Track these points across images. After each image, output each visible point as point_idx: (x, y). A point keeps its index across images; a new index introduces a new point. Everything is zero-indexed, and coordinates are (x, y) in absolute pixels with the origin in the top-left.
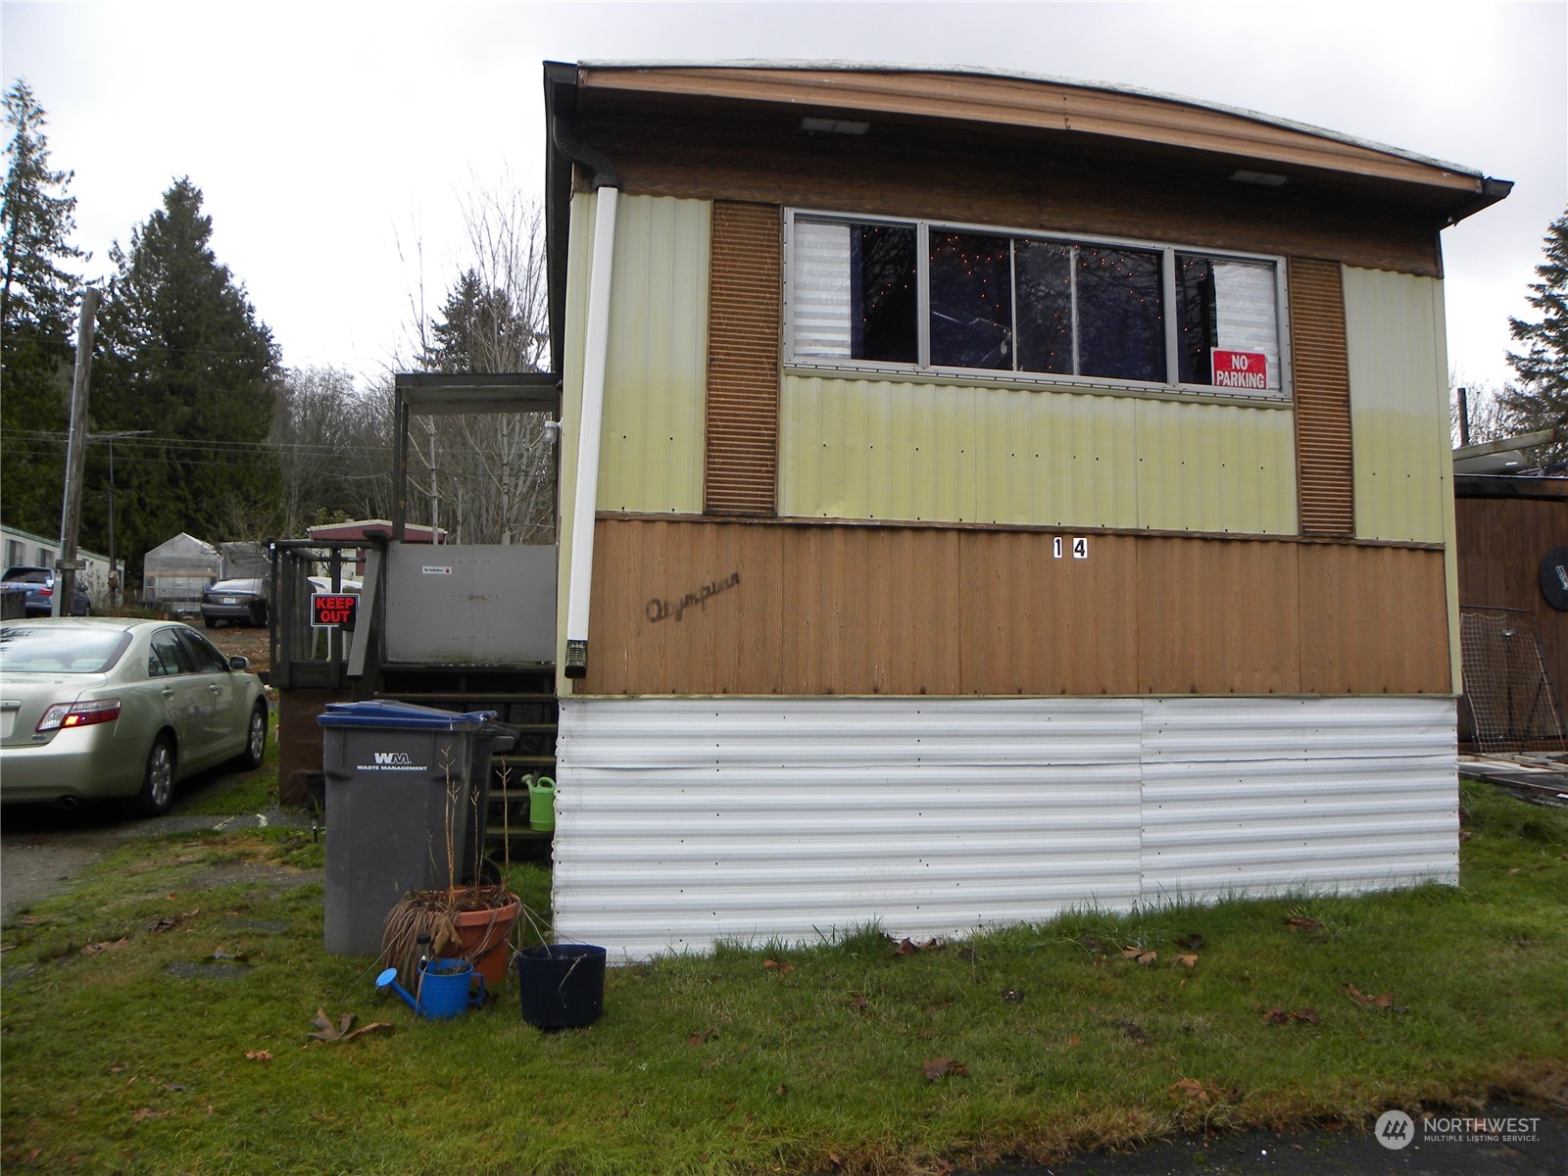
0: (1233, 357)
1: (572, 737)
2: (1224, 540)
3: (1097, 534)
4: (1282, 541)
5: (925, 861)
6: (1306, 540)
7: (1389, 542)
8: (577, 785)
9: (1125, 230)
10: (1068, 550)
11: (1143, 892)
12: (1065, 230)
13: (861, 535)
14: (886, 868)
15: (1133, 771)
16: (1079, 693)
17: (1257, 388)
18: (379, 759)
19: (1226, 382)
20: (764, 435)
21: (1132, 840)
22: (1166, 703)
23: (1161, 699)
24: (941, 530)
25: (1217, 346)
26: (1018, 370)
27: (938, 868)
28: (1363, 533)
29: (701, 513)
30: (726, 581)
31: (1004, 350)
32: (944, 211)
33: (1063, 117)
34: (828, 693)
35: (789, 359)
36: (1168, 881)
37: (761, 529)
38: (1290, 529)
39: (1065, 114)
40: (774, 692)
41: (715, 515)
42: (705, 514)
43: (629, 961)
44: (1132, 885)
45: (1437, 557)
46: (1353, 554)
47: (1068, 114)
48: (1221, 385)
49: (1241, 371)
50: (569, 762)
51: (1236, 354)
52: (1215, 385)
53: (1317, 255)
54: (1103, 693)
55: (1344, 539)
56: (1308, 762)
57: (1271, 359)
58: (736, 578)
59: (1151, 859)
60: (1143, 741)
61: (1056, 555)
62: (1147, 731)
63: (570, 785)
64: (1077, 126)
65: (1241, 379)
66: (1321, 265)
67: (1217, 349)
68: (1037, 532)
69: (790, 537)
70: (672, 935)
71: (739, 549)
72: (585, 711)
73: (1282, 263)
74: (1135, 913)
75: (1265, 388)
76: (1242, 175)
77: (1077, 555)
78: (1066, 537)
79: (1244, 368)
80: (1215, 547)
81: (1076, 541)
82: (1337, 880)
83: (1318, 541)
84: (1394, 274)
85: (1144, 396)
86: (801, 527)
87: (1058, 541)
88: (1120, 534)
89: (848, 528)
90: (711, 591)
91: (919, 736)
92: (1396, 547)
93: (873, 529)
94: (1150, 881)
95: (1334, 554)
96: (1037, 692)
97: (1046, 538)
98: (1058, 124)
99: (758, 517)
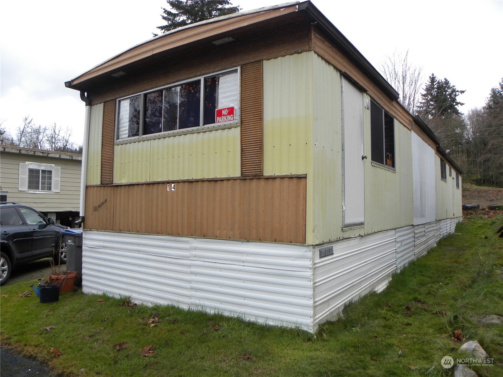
0: (223, 110)
1: (84, 239)
2: (215, 181)
3: (179, 182)
4: (235, 179)
5: (141, 281)
6: (244, 177)
7: (278, 176)
8: (84, 250)
9: (189, 76)
10: (170, 188)
11: (192, 304)
12: (174, 83)
13: (127, 187)
14: (133, 281)
15: (187, 262)
16: (172, 234)
17: (231, 120)
19: (220, 122)
21: (187, 285)
22: (197, 239)
23: (195, 238)
24: (142, 184)
25: (218, 108)
26: (163, 132)
28: (267, 172)
29: (100, 184)
30: (104, 201)
31: (160, 126)
34: (120, 231)
35: (115, 141)
36: (198, 302)
38: (238, 174)
40: (112, 230)
41: (103, 185)
43: (92, 294)
44: (187, 300)
45: (303, 180)
46: (262, 182)
47: (153, 49)
48: (219, 122)
49: (225, 115)
50: (84, 245)
51: (223, 109)
52: (217, 123)
53: (252, 61)
54: (178, 235)
55: (259, 176)
56: (244, 267)
57: (236, 108)
58: (106, 201)
59: (193, 293)
60: (190, 252)
61: (168, 190)
62: (191, 249)
65: (225, 118)
66: (254, 64)
67: (218, 109)
68: (163, 183)
70: (98, 289)
71: (107, 193)
72: (86, 233)
73: (238, 69)
74: (189, 310)
75: (234, 120)
76: (216, 43)
77: (173, 190)
78: (170, 184)
79: (226, 114)
80: (212, 183)
81: (173, 185)
83: (247, 178)
84: (287, 57)
85: (192, 133)
86: (117, 186)
87: (169, 185)
88: (184, 182)
89: (125, 185)
90: (103, 204)
91: (139, 245)
92: (282, 178)
93: (130, 185)
94: (193, 301)
95: (255, 182)
96: (162, 234)
97: (165, 184)
98: (150, 54)
99: (109, 184)
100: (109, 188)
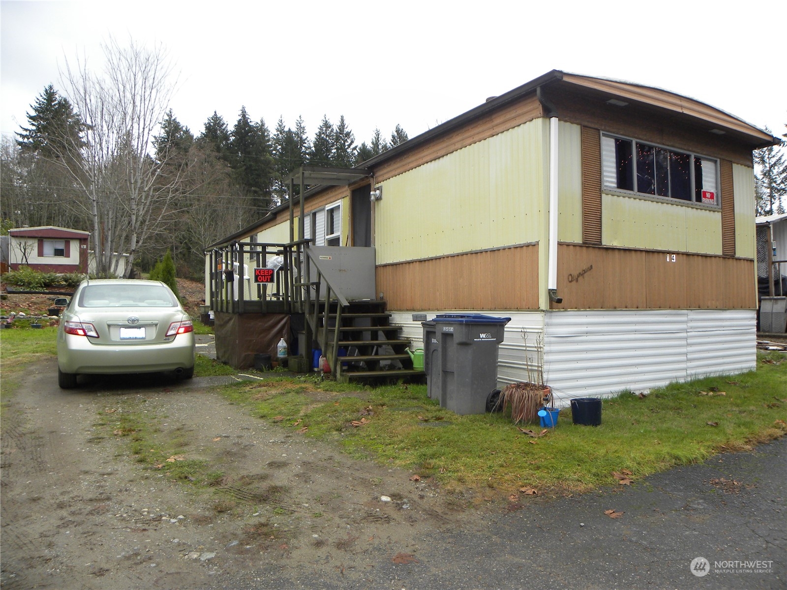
0: (707, 193)
1: (548, 325)
2: (705, 256)
3: (677, 253)
4: (719, 257)
5: (637, 366)
6: (724, 256)
7: (743, 258)
8: (550, 343)
10: (671, 259)
11: (687, 376)
13: (622, 252)
14: (628, 370)
15: (684, 335)
16: (674, 308)
17: (712, 204)
18: (481, 337)
20: (598, 215)
21: (684, 358)
22: (693, 311)
24: (641, 251)
26: (657, 195)
27: (640, 369)
28: (737, 255)
29: (582, 242)
30: (589, 268)
31: (653, 188)
32: (640, 136)
33: (680, 108)
34: (615, 308)
35: (603, 188)
36: (693, 372)
37: (597, 249)
38: (720, 253)
39: (682, 107)
40: (602, 308)
41: (586, 245)
42: (584, 243)
44: (684, 373)
45: (753, 263)
46: (735, 262)
48: (704, 203)
49: (708, 198)
50: (547, 335)
53: (726, 159)
54: (679, 308)
55: (733, 256)
56: (724, 331)
57: (715, 195)
58: (591, 267)
59: (689, 364)
60: (688, 324)
61: (668, 260)
62: (688, 321)
63: (547, 343)
64: (686, 112)
65: (708, 201)
66: (729, 163)
67: (703, 190)
68: (663, 252)
69: (604, 253)
71: (592, 256)
72: (552, 316)
73: (719, 161)
74: (685, 382)
75: (714, 204)
76: (715, 131)
77: (673, 261)
78: (670, 254)
80: (704, 258)
81: (672, 256)
82: (729, 370)
83: (727, 257)
84: (743, 166)
85: (687, 206)
86: (607, 249)
87: (668, 256)
88: (683, 254)
89: (619, 249)
90: (585, 271)
91: (636, 323)
92: (744, 260)
93: (625, 250)
94: (689, 372)
95: (731, 260)
96: (664, 308)
97: (665, 254)
98: (679, 110)
99: (597, 245)
100: (597, 250)
